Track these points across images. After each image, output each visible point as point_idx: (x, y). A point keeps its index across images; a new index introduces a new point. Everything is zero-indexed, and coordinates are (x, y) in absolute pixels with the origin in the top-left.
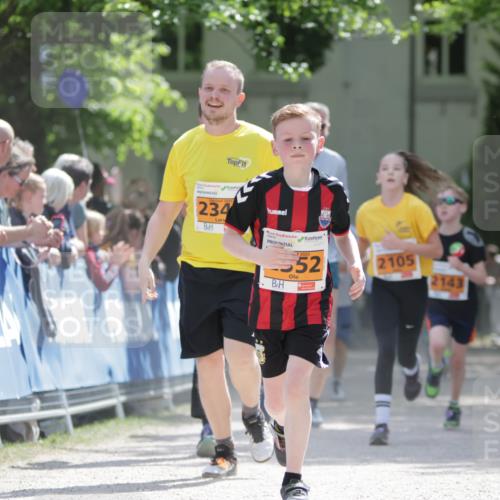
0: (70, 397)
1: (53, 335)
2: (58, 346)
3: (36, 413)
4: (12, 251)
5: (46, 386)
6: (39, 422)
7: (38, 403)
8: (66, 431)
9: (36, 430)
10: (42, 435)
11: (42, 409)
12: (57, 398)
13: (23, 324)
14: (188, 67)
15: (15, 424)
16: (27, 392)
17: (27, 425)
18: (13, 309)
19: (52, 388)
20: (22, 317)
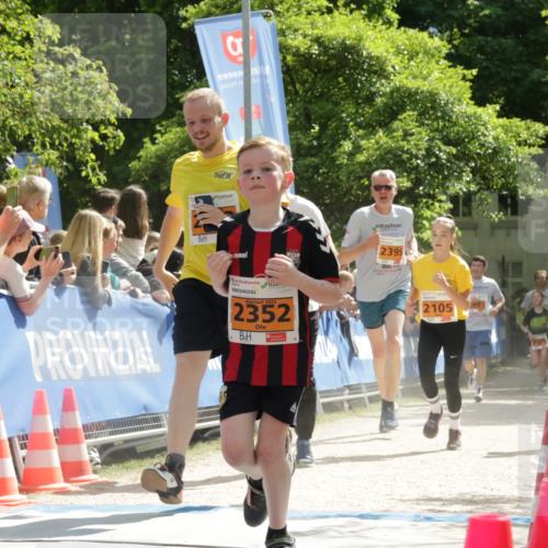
0: (367, 388)
1: (357, 355)
2: (361, 361)
3: (346, 396)
4: (335, 313)
5: (353, 382)
6: (349, 401)
7: (347, 391)
8: (365, 406)
9: (346, 405)
10: (350, 408)
11: (350, 394)
12: (360, 388)
13: (339, 351)
14: (464, 215)
15: (336, 402)
16: (340, 386)
17: (341, 402)
18: (333, 342)
19: (356, 382)
20: (338, 346)
